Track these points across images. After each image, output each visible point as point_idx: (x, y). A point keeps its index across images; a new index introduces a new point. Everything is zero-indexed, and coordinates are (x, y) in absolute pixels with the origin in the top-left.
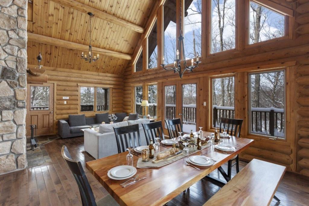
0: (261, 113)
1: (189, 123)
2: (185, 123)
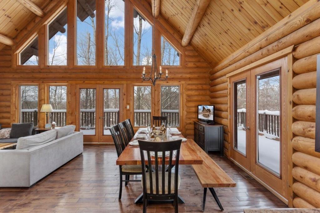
0: (145, 114)
1: (91, 129)
2: (87, 128)
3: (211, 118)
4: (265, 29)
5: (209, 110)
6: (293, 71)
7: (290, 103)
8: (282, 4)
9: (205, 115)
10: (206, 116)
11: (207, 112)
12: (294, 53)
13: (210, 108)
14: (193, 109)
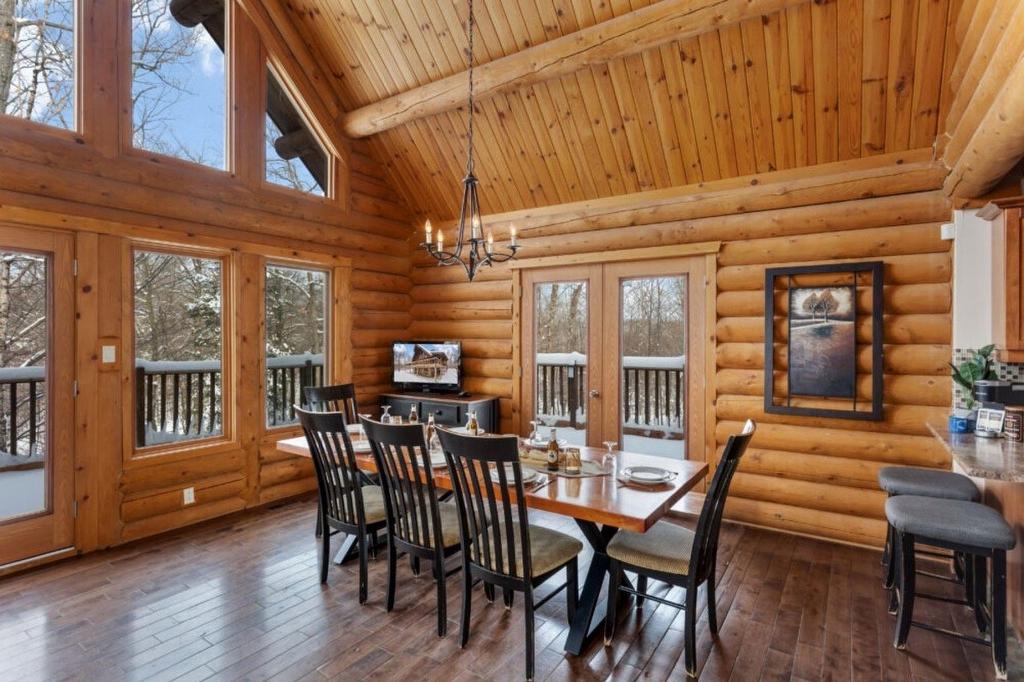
3: (450, 377)
4: (643, 189)
5: (442, 357)
6: (717, 287)
7: (712, 339)
8: (699, 161)
9: (426, 369)
10: (430, 373)
11: (433, 362)
12: (719, 255)
13: (446, 352)
14: (372, 354)
